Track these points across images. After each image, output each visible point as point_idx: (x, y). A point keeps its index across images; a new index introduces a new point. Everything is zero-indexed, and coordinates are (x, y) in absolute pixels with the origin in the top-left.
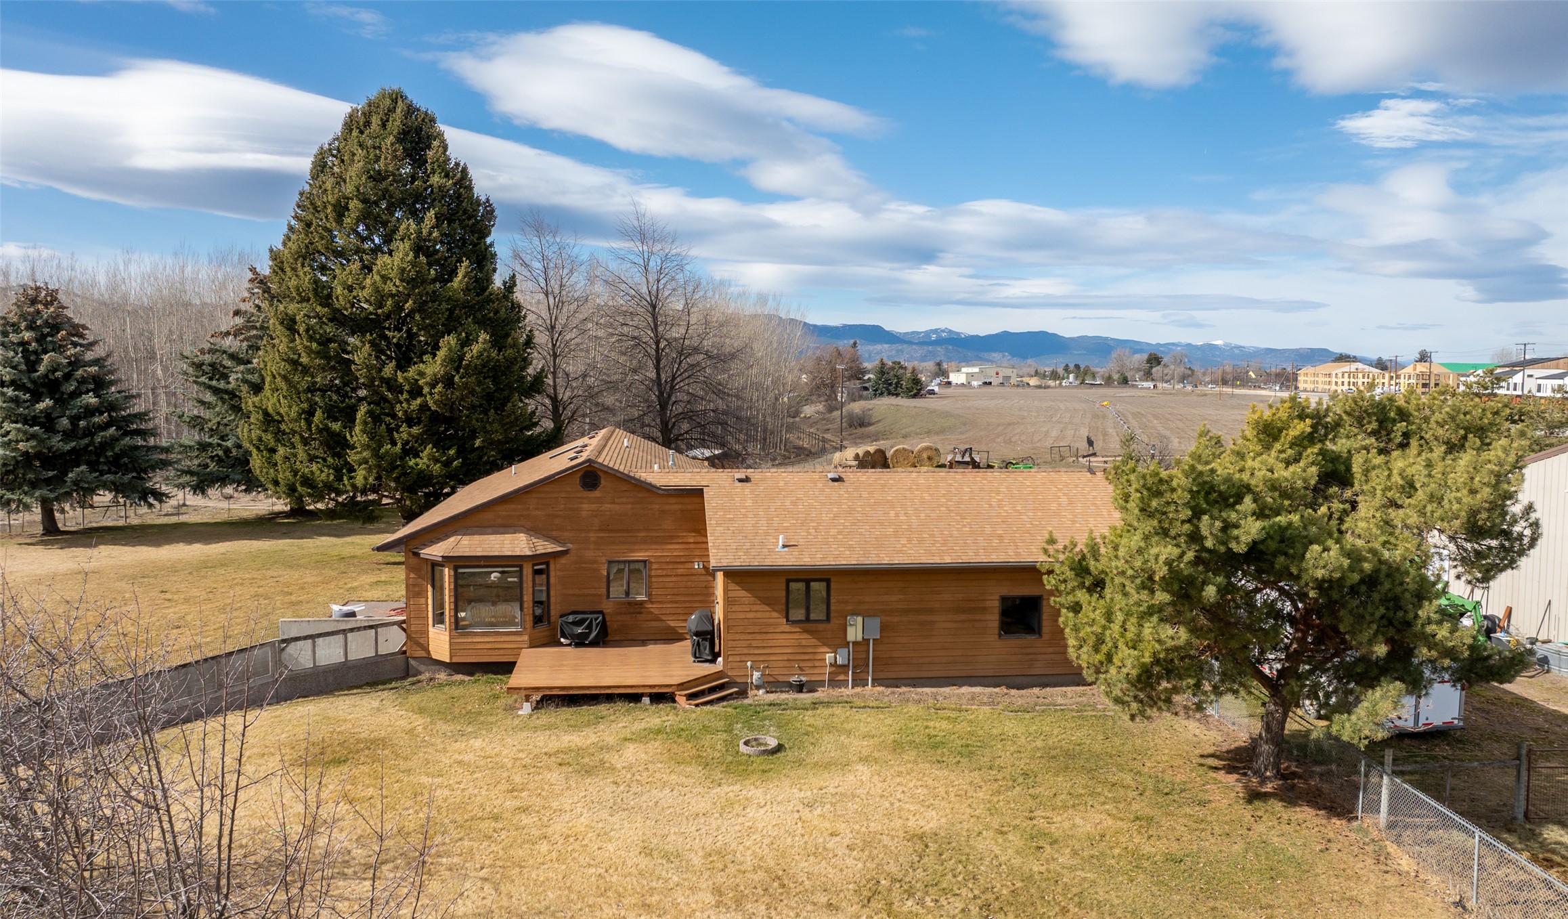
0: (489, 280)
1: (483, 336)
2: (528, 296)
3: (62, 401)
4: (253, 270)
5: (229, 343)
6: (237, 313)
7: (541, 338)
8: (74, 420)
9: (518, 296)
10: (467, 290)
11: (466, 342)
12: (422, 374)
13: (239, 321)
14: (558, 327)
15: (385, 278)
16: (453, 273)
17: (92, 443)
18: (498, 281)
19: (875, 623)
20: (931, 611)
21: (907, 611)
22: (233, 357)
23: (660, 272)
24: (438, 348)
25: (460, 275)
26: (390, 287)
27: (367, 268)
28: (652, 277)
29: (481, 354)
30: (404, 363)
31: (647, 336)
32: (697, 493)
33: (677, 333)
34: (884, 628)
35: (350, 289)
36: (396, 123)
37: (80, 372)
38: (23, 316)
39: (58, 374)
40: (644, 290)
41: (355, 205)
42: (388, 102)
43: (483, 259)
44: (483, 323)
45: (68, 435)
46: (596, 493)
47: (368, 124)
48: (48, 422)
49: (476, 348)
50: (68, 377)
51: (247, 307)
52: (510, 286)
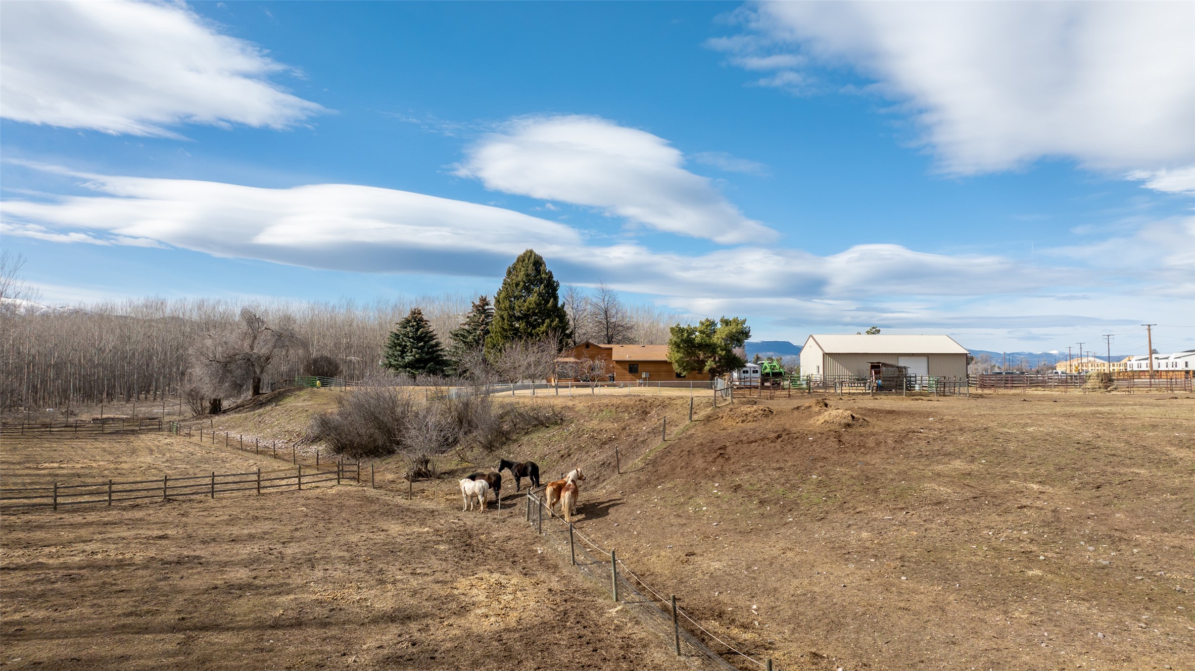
0: (557, 304)
1: (557, 319)
2: (568, 310)
3: (426, 342)
4: (473, 303)
5: (467, 327)
6: (468, 317)
7: (571, 322)
8: (428, 349)
9: (565, 309)
10: (552, 307)
11: (552, 321)
12: (539, 331)
13: (468, 320)
14: (577, 319)
15: (530, 304)
16: (548, 302)
17: (432, 356)
18: (559, 305)
19: (648, 374)
20: (661, 372)
21: (655, 372)
22: (468, 332)
23: (608, 301)
24: (544, 323)
25: (551, 302)
26: (531, 306)
27: (525, 301)
28: (606, 303)
29: (556, 325)
30: (534, 328)
31: (604, 322)
32: (611, 349)
33: (613, 320)
34: (650, 375)
35: (520, 307)
36: (532, 260)
37: (429, 335)
38: (413, 318)
39: (423, 335)
40: (603, 307)
41: (521, 284)
42: (529, 254)
43: (556, 298)
44: (557, 316)
45: (427, 353)
46: (589, 349)
47: (524, 260)
48: (421, 348)
49: (555, 323)
50: (425, 336)
51: (471, 315)
52: (563, 306)
